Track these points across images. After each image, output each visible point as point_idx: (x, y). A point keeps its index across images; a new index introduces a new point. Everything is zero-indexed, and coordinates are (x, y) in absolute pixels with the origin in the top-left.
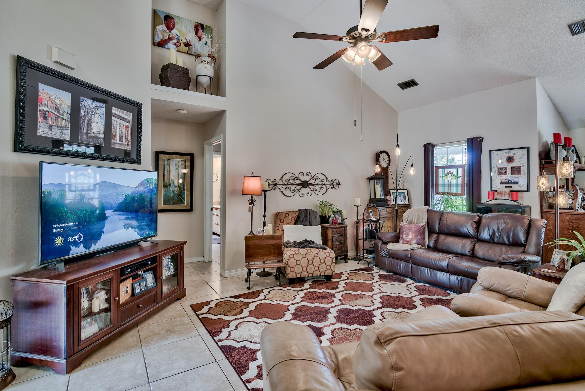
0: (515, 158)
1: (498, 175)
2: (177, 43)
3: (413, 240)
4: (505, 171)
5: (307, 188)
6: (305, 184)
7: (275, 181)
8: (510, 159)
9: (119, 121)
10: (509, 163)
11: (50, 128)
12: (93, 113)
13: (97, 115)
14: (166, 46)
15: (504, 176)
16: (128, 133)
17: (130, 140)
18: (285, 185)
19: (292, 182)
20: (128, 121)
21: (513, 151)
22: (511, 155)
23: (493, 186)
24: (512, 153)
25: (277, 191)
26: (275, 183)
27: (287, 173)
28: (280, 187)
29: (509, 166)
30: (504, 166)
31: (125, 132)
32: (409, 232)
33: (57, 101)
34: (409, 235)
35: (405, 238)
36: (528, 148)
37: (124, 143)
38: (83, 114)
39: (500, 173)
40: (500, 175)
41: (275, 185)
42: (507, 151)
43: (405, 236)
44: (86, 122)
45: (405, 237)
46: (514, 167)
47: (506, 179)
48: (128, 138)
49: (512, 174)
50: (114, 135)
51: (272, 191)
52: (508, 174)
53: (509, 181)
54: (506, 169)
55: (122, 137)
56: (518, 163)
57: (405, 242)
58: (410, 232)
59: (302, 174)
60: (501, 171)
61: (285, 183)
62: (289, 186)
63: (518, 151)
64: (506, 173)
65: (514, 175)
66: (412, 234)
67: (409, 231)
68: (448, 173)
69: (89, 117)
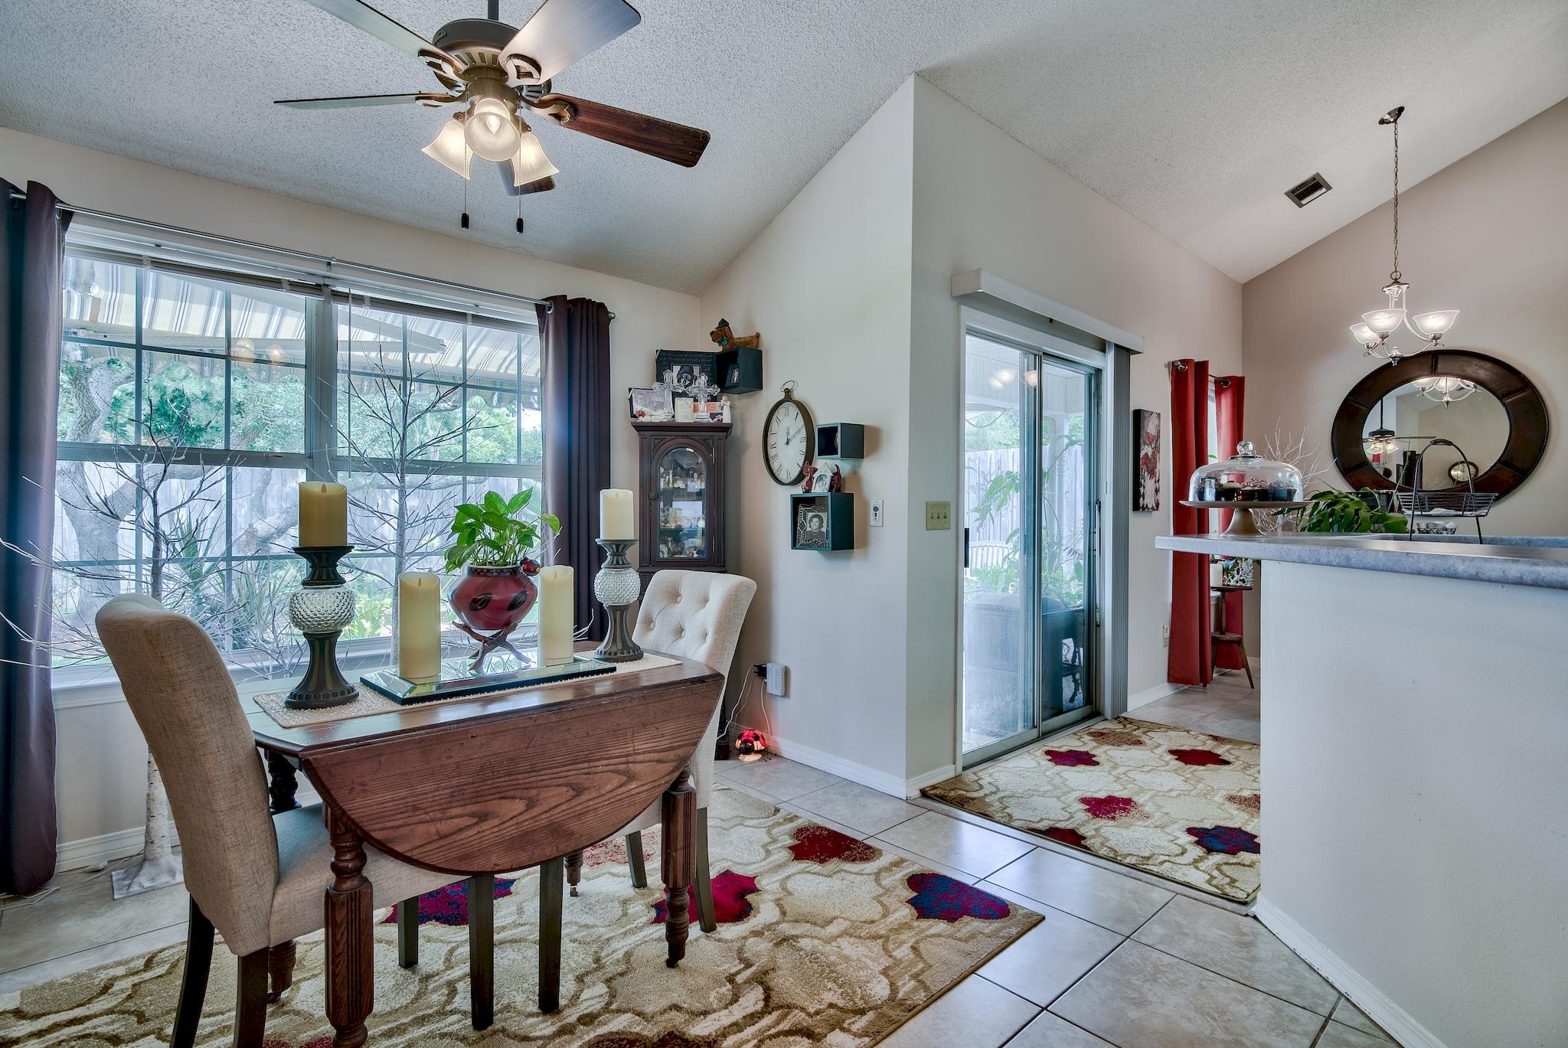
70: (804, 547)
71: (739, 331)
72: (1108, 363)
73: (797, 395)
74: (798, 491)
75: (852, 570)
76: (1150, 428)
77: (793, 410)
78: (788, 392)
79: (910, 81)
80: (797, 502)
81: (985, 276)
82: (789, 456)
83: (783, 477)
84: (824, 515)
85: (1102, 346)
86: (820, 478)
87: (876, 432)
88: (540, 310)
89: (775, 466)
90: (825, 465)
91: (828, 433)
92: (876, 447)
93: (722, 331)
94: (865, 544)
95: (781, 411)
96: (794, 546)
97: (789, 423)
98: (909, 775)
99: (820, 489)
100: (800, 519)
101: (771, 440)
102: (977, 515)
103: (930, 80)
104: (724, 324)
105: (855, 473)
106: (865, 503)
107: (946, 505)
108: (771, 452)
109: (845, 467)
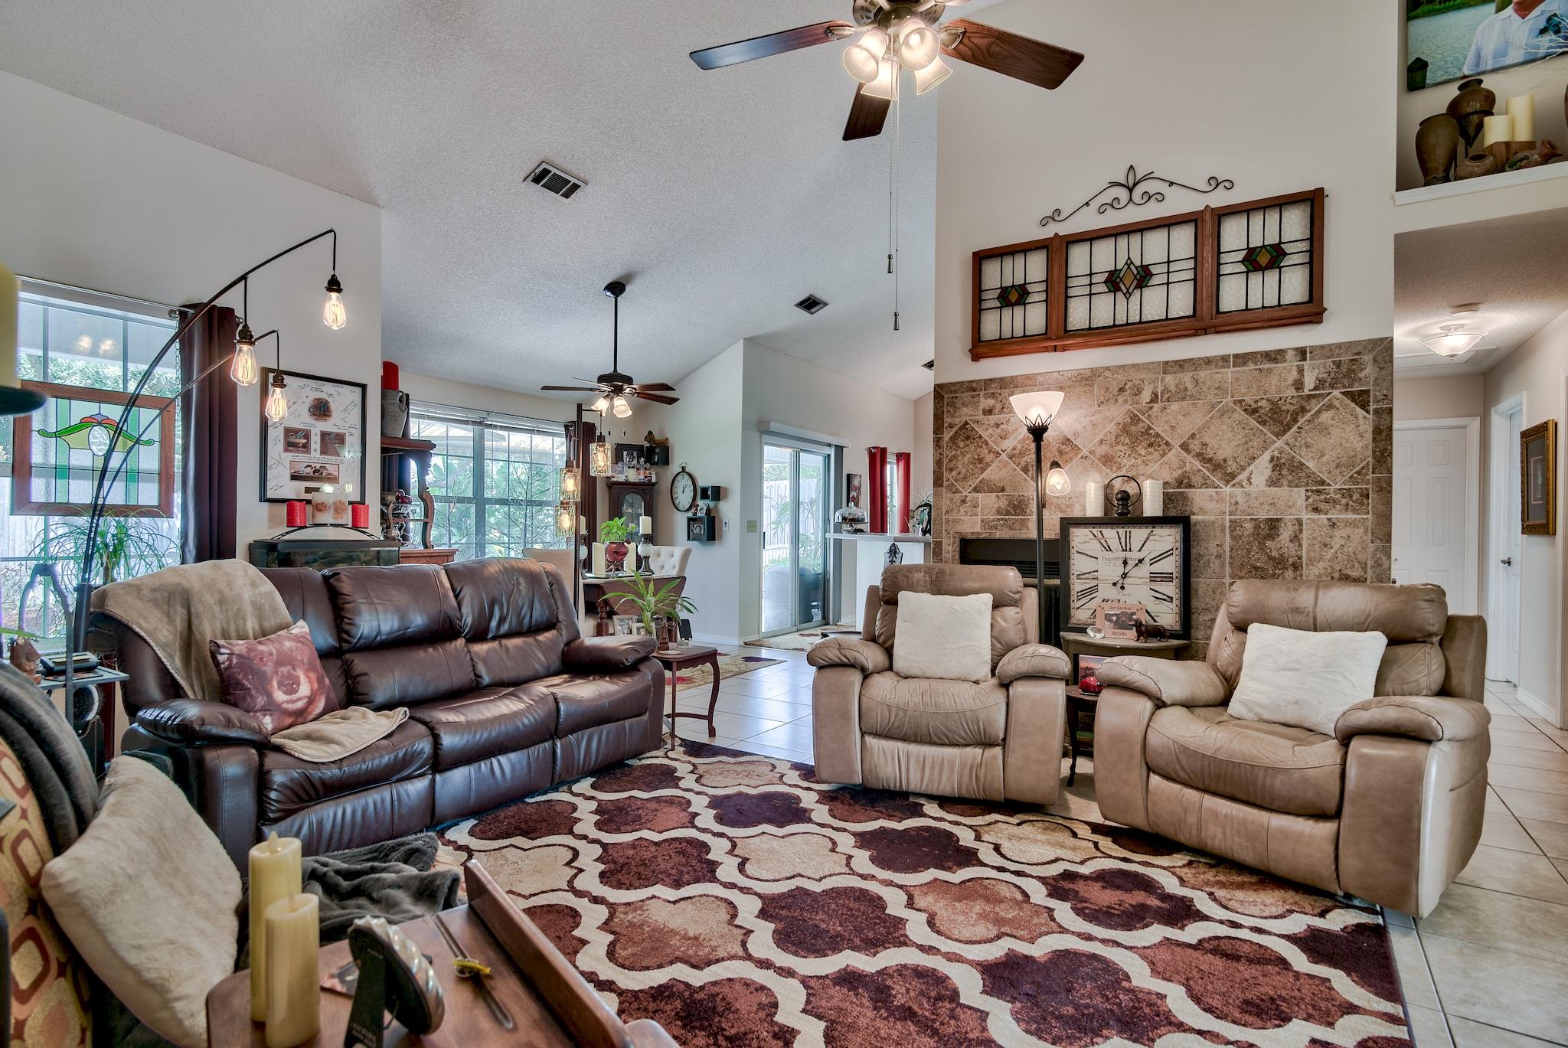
0: (333, 406)
1: (286, 450)
3: (317, 698)
4: (304, 441)
8: (321, 409)
10: (316, 420)
15: (302, 457)
21: (329, 387)
22: (324, 396)
23: (269, 485)
24: (327, 391)
29: (318, 427)
30: (302, 427)
32: (294, 669)
34: (299, 685)
35: (288, 702)
36: (364, 387)
39: (290, 446)
40: (291, 451)
42: (312, 383)
43: (286, 693)
45: (286, 698)
46: (329, 434)
47: (308, 466)
49: (322, 453)
52: (312, 451)
53: (314, 472)
54: (307, 435)
56: (341, 423)
57: (289, 721)
58: (298, 669)
60: (293, 440)
63: (340, 390)
64: (306, 447)
65: (329, 455)
66: (309, 678)
67: (289, 667)
68: (89, 422)
70: (693, 540)
71: (657, 437)
72: (832, 452)
73: (687, 470)
74: (690, 514)
75: (715, 551)
76: (856, 483)
77: (686, 477)
78: (683, 468)
79: (742, 341)
80: (690, 520)
81: (772, 424)
82: (684, 498)
83: (681, 508)
84: (702, 526)
85: (829, 445)
86: (701, 509)
87: (726, 489)
88: (566, 427)
89: (677, 502)
90: (702, 504)
91: (704, 491)
92: (726, 497)
93: (650, 436)
94: (721, 538)
95: (680, 477)
96: (689, 539)
97: (684, 482)
98: (740, 636)
99: (701, 514)
100: (691, 527)
101: (674, 490)
102: (774, 526)
103: (751, 342)
104: (650, 433)
105: (716, 507)
106: (721, 521)
107: (755, 521)
108: (675, 496)
109: (712, 504)
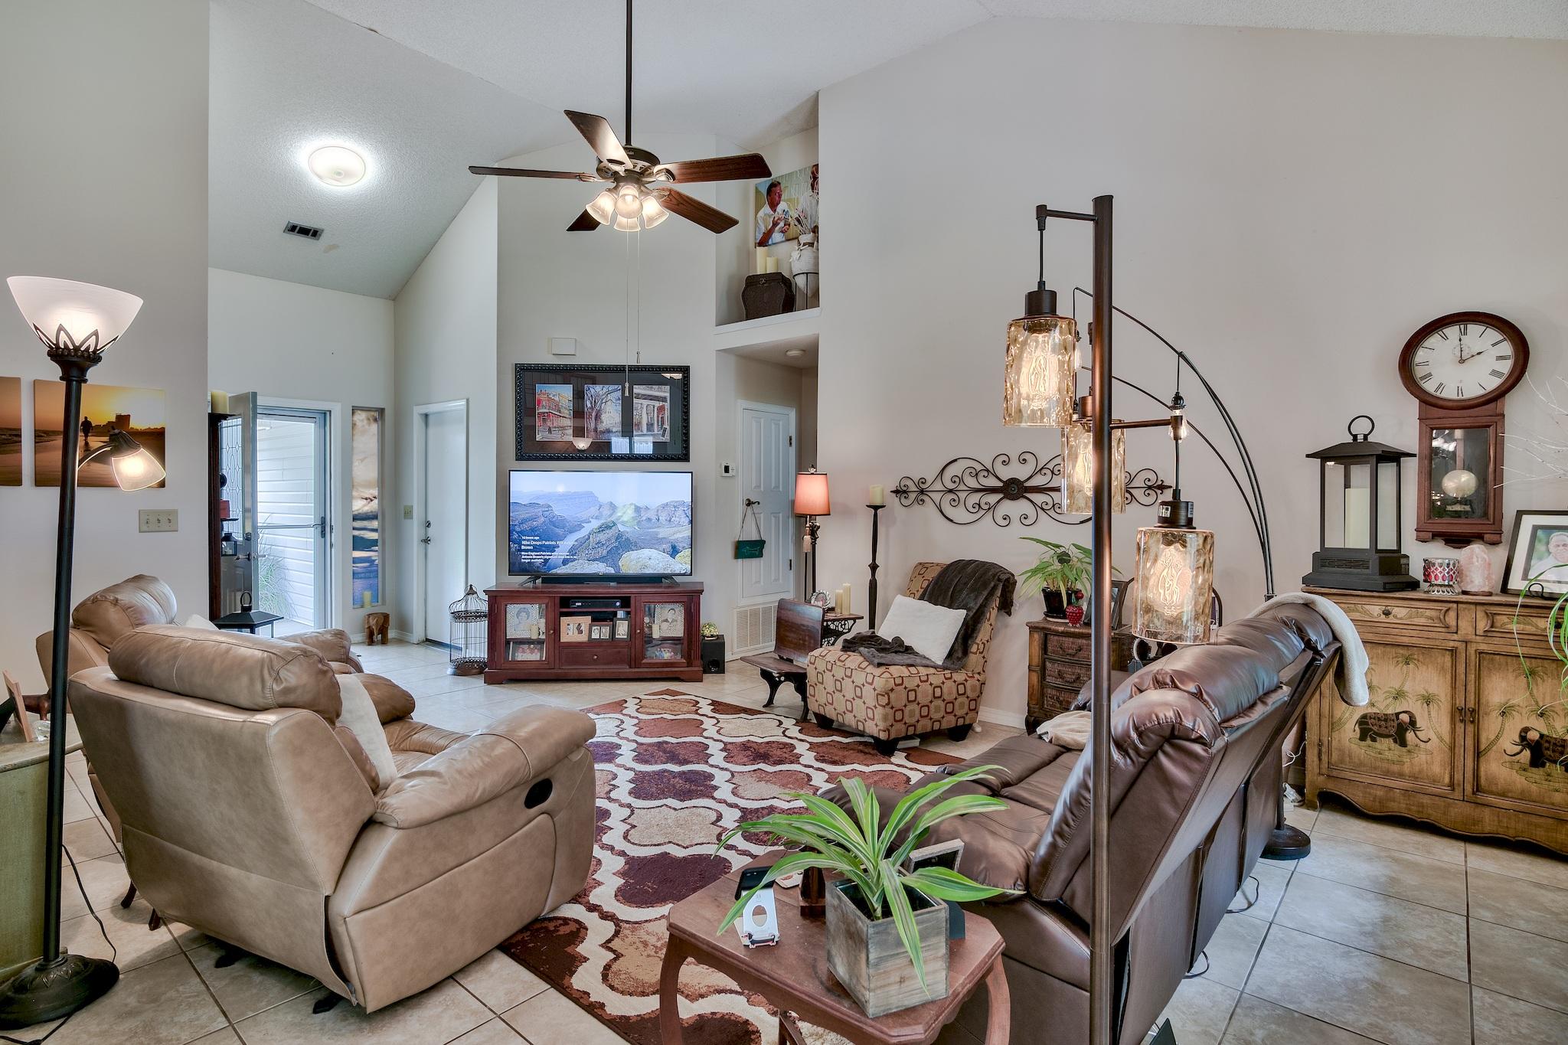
2: (785, 225)
5: (1023, 503)
6: (1013, 489)
7: (922, 483)
9: (646, 402)
11: (550, 431)
12: (604, 401)
13: (609, 403)
14: (770, 242)
16: (662, 418)
17: (668, 428)
18: (951, 491)
19: (972, 483)
20: (664, 399)
25: (929, 509)
26: (923, 486)
27: (955, 460)
28: (936, 497)
31: (658, 417)
33: (557, 399)
37: (656, 432)
38: (589, 405)
41: (922, 492)
44: (594, 414)
48: (663, 424)
50: (639, 424)
51: (916, 507)
55: (652, 425)
59: (1006, 459)
61: (951, 486)
62: (963, 495)
69: (598, 408)
